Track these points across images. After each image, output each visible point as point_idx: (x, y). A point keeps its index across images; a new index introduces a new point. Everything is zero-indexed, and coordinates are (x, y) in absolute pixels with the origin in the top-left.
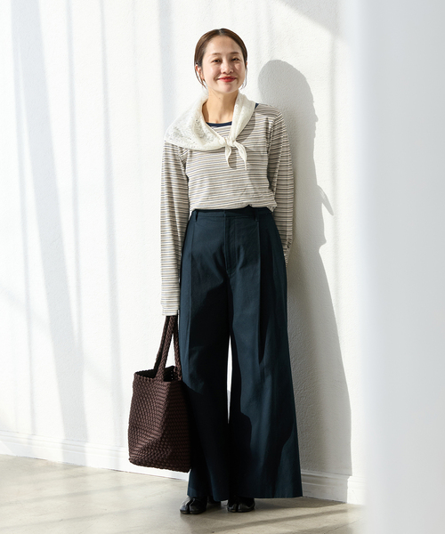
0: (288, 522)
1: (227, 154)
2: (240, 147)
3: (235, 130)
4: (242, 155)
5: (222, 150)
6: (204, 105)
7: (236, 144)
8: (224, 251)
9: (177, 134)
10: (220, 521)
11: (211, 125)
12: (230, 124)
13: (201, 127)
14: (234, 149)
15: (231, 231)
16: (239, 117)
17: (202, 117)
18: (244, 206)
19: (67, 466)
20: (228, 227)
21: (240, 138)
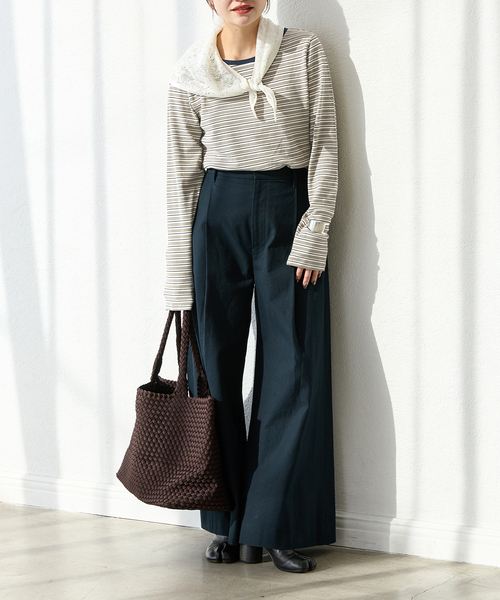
0: (359, 583)
1: (253, 100)
2: (267, 91)
3: (259, 68)
4: (271, 102)
5: (244, 96)
6: (219, 35)
7: (262, 88)
8: (251, 224)
9: (186, 76)
10: (266, 582)
11: (229, 62)
12: (253, 60)
13: (216, 67)
14: (260, 94)
15: (261, 199)
16: (263, 51)
17: (216, 52)
18: (280, 166)
19: (31, 511)
20: (258, 193)
21: (266, 79)
